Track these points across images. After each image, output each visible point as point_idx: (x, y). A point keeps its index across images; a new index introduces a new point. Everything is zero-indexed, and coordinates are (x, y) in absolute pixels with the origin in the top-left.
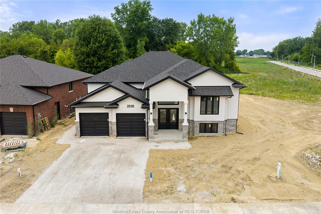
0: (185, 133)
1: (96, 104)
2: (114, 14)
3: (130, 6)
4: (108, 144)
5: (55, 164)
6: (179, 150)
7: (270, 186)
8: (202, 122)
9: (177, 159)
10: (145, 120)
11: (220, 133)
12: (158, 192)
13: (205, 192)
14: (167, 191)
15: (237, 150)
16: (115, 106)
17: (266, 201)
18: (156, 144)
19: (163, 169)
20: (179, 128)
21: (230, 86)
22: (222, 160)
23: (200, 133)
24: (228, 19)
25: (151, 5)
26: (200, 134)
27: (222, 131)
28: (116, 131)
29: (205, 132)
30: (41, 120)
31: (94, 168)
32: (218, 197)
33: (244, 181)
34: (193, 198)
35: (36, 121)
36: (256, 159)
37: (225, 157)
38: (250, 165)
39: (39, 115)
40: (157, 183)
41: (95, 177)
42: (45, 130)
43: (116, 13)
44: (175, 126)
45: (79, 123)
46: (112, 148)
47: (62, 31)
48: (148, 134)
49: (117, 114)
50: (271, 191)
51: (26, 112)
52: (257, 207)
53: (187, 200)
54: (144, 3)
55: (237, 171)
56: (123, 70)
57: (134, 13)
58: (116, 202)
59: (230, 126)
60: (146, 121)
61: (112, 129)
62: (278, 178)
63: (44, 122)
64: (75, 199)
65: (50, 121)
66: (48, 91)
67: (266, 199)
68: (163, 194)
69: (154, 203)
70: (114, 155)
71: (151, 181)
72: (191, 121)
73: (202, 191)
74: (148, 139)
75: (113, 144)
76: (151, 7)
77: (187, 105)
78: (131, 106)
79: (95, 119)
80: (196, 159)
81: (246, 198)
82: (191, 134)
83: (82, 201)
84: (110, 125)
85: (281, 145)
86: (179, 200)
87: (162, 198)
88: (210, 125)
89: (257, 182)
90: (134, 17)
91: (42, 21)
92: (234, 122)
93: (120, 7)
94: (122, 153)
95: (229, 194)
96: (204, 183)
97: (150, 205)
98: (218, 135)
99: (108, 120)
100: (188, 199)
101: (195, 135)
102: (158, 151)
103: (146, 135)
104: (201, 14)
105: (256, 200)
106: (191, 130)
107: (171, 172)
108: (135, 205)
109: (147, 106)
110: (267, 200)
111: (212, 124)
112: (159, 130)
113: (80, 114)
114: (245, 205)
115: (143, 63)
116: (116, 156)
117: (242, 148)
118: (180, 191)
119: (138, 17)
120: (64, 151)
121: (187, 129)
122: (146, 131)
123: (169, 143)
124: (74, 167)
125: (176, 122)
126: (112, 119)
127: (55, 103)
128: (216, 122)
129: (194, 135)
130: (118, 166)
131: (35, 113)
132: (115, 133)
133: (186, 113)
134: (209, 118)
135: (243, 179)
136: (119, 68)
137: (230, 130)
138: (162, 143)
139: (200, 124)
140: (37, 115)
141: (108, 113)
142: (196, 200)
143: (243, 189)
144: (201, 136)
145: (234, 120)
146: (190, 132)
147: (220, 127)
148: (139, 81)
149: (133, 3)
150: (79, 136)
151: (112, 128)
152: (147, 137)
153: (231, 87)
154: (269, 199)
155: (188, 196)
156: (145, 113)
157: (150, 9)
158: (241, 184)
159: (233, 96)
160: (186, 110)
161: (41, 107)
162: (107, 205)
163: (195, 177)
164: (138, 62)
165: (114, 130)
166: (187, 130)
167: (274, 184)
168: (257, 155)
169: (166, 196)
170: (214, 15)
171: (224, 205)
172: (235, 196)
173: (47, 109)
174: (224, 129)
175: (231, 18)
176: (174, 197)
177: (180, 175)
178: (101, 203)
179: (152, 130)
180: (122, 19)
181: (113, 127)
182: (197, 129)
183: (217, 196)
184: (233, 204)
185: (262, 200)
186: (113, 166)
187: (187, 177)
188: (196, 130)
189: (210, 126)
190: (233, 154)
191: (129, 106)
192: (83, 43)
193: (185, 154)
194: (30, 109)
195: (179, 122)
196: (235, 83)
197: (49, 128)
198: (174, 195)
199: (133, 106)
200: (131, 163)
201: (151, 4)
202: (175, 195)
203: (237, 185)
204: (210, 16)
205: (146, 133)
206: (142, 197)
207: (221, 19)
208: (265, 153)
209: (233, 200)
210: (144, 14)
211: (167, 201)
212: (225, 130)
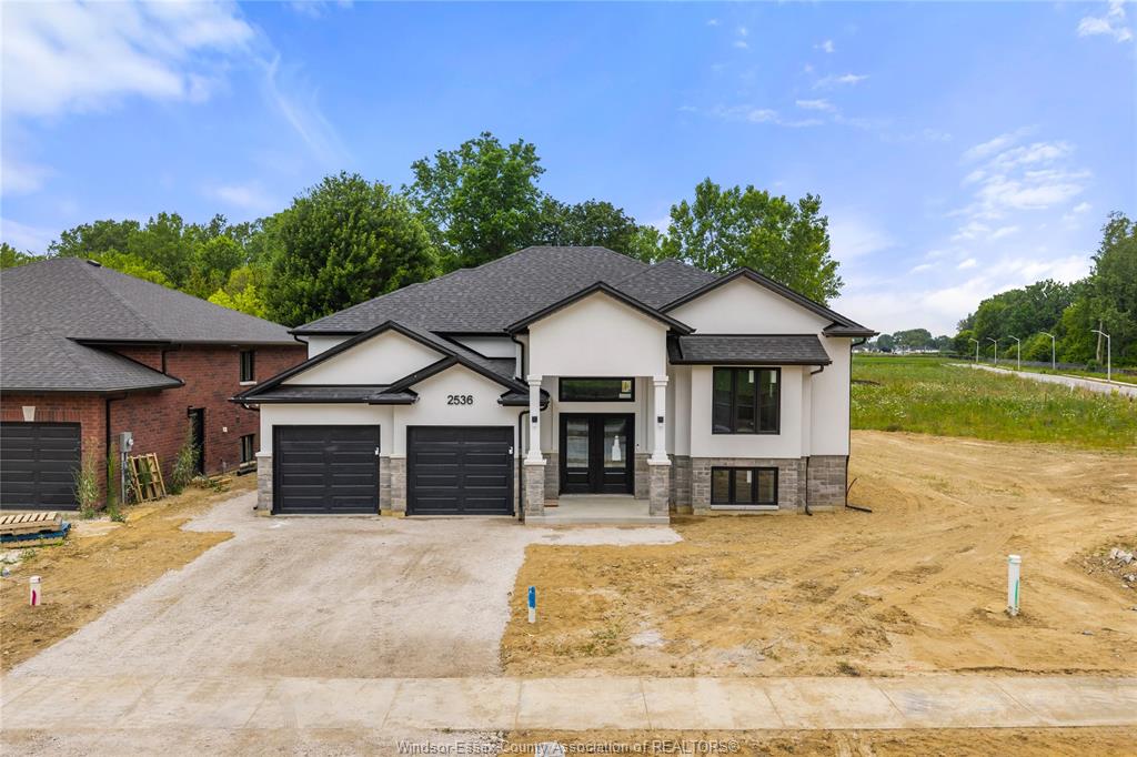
0: (660, 495)
1: (336, 391)
2: (412, 188)
3: (465, 159)
4: (374, 533)
5: (173, 578)
6: (638, 547)
7: (983, 635)
8: (721, 464)
9: (630, 567)
10: (511, 452)
11: (788, 503)
12: (559, 649)
13: (739, 649)
14: (592, 646)
15: (854, 547)
16: (406, 396)
17: (974, 673)
18: (551, 532)
19: (579, 591)
20: (638, 486)
21: (816, 335)
22: (796, 572)
23: (712, 503)
24: (801, 201)
25: (538, 159)
26: (713, 507)
27: (794, 498)
28: (404, 493)
29: (732, 501)
30: (133, 458)
31: (316, 588)
32: (786, 662)
33: (884, 624)
34: (693, 665)
35: (114, 457)
36: (922, 571)
37: (810, 565)
38: (904, 585)
39: (128, 437)
40: (552, 627)
41: (320, 611)
42: (145, 497)
43: (417, 184)
44: (622, 482)
45: (271, 460)
46: (389, 540)
47: (228, 246)
48: (521, 506)
49: (410, 429)
50: (991, 649)
51: (79, 424)
52: (942, 689)
53: (669, 669)
54: (515, 150)
55: (857, 597)
56: (436, 298)
57: (481, 182)
58: (396, 673)
59: (822, 483)
60: (516, 456)
61: (389, 486)
62: (1014, 614)
63: (142, 464)
64: (240, 667)
65: (166, 471)
66: (168, 361)
67: (972, 669)
68: (576, 654)
69: (544, 675)
70: (393, 558)
71: (532, 620)
72: (679, 462)
73: (724, 647)
74: (521, 520)
75: (392, 532)
76: (538, 164)
77: (664, 389)
78: (461, 400)
79: (328, 449)
80: (702, 569)
81: (896, 666)
82: (679, 509)
83: (266, 671)
84: (382, 471)
85: (1014, 537)
86: (641, 670)
87: (574, 664)
88: (749, 473)
89: (937, 625)
90: (481, 193)
91: (163, 216)
92: (838, 466)
93: (433, 164)
94: (425, 553)
95: (828, 654)
96: (731, 628)
97: (527, 682)
98: (781, 512)
99: (377, 453)
100: (673, 667)
101: (696, 512)
102: (558, 549)
103: (516, 509)
104: (708, 181)
105: (935, 671)
106: (680, 493)
107: (609, 599)
108: (470, 681)
109: (521, 398)
110: (977, 670)
111: (755, 471)
112: (563, 496)
113: (277, 429)
114: (893, 684)
115: (508, 278)
116: (401, 560)
117: (870, 545)
118: (642, 647)
119: (492, 194)
120: (209, 547)
121: (666, 477)
122: (516, 494)
123: (598, 530)
124: (243, 586)
125: (624, 465)
126: (393, 447)
127: (189, 412)
128: (772, 464)
129: (691, 513)
130: (407, 584)
131: (112, 430)
132: (402, 502)
133: (660, 420)
134: (747, 448)
135: (880, 618)
136: (421, 293)
137: (822, 496)
138: (574, 530)
139: (714, 468)
140: (119, 438)
141: (378, 426)
142: (703, 668)
143: (882, 642)
144: (714, 514)
145: (837, 461)
146: (678, 503)
147: (789, 479)
148: (494, 331)
149: (476, 149)
150: (268, 513)
151: (389, 480)
152: (517, 515)
153: (821, 337)
154: (985, 669)
155: (674, 659)
156: (513, 427)
157: (537, 171)
158: (873, 631)
159: (831, 363)
160: (660, 408)
161: (136, 412)
162: (361, 682)
163: (700, 613)
164: (489, 276)
165: (399, 489)
166: (666, 483)
167: (1000, 631)
168: (928, 560)
169: (590, 660)
170: (752, 187)
171: (814, 681)
172: (853, 661)
173: (156, 425)
174: (800, 490)
175: (810, 197)
176: (621, 661)
177: (642, 607)
178: (337, 675)
179: (537, 482)
180: (438, 200)
181: (394, 479)
182: (702, 490)
183: (785, 659)
184: (845, 680)
185: (957, 671)
186: (390, 584)
187: (669, 612)
188: (701, 493)
189: (749, 480)
190: (838, 559)
191: (453, 400)
192: (300, 262)
193: (660, 556)
194: (95, 409)
195: (636, 466)
196: (836, 324)
197: (158, 493)
198: (617, 657)
199: (469, 400)
200: (458, 577)
201: (537, 153)
202: (621, 657)
203: (859, 632)
204: (737, 190)
205: (516, 501)
206: (497, 660)
207: (775, 199)
208: (958, 556)
209: (848, 671)
210: (513, 183)
211: (594, 672)
212: (803, 495)
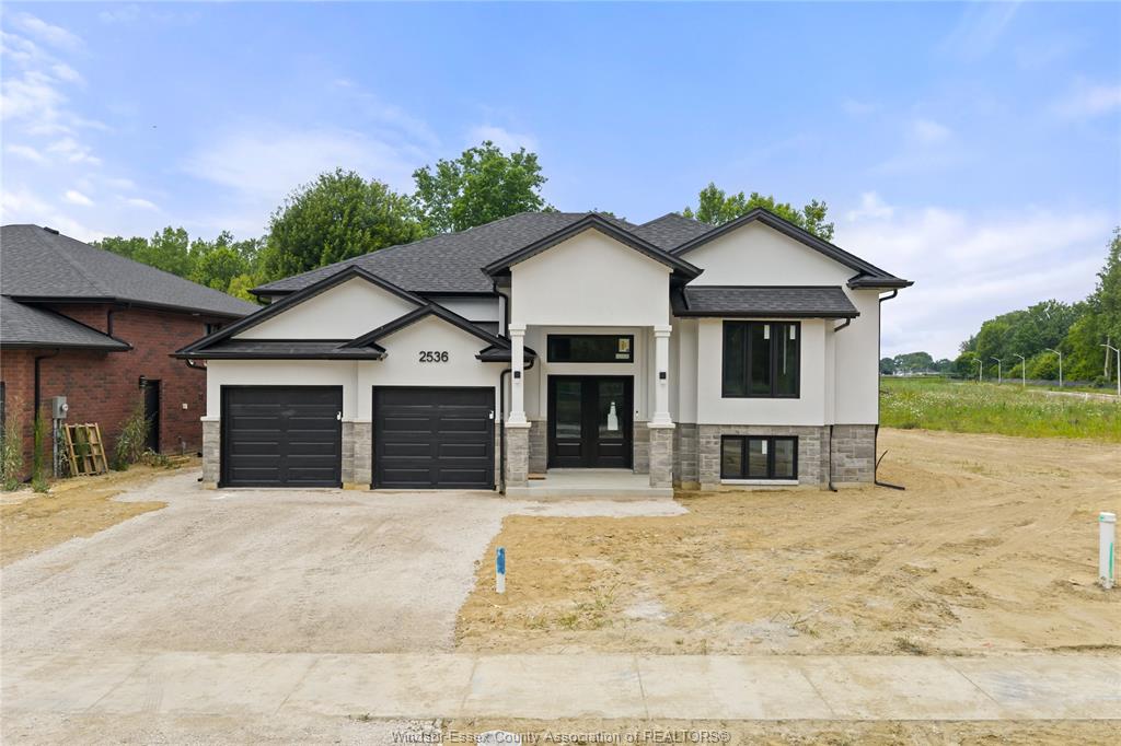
0: (662, 463)
1: (292, 346)
2: (413, 198)
3: (466, 167)
6: (636, 519)
7: (1074, 609)
8: (732, 432)
9: (627, 537)
10: (491, 416)
11: (809, 478)
12: (532, 622)
13: (763, 623)
14: (575, 618)
15: (891, 520)
16: (370, 351)
17: (1076, 653)
18: (536, 504)
19: (563, 561)
20: (637, 459)
21: (840, 288)
22: (826, 544)
23: (722, 477)
25: (540, 169)
26: (723, 481)
27: (817, 471)
28: (369, 462)
29: (745, 474)
30: (67, 427)
31: (245, 555)
32: (827, 638)
33: (946, 597)
34: (705, 641)
35: (44, 423)
36: (979, 543)
37: (842, 537)
38: (960, 557)
39: (62, 403)
40: (525, 596)
41: (239, 578)
42: (81, 469)
43: (418, 194)
44: (620, 454)
45: (218, 425)
46: (344, 511)
48: (502, 478)
49: (376, 390)
50: (1090, 625)
51: (4, 384)
52: (1039, 671)
53: (673, 645)
54: (517, 158)
55: (905, 569)
57: (482, 189)
58: (314, 648)
59: (848, 457)
60: (497, 420)
61: (352, 456)
62: (1108, 586)
63: (80, 435)
65: (110, 447)
66: (114, 323)
67: (1073, 648)
68: (553, 627)
69: (506, 651)
70: (345, 527)
71: (500, 589)
72: (684, 430)
73: (745, 620)
74: (502, 493)
76: (540, 173)
77: (667, 341)
78: (435, 356)
79: (284, 413)
80: (712, 539)
81: (970, 644)
82: (684, 485)
83: (145, 644)
84: (344, 439)
85: (1076, 513)
86: (636, 645)
87: (549, 639)
88: (765, 444)
89: (1013, 599)
90: (481, 200)
92: (865, 436)
93: (434, 172)
94: (383, 522)
95: (880, 630)
96: (752, 601)
97: (484, 659)
98: (801, 487)
99: (339, 417)
100: (678, 643)
101: (704, 487)
102: (541, 520)
103: (497, 481)
104: (712, 187)
105: (1024, 650)
106: (685, 466)
107: (598, 569)
108: (409, 657)
109: (502, 354)
110: (1079, 649)
111: (771, 440)
112: (551, 470)
113: (226, 391)
114: (972, 664)
116: (354, 530)
117: (911, 518)
118: (639, 619)
119: (494, 202)
120: (133, 516)
121: (669, 443)
122: (497, 464)
123: (592, 503)
124: (155, 553)
125: (621, 436)
126: (358, 410)
127: (140, 382)
128: (791, 432)
129: (699, 489)
130: (355, 552)
131: (42, 392)
132: (366, 473)
133: (663, 376)
134: (759, 413)
135: (940, 590)
137: (848, 471)
138: (563, 503)
139: (724, 437)
140: (51, 404)
141: (341, 387)
142: (718, 645)
143: (947, 617)
144: (727, 489)
145: (865, 431)
146: (683, 477)
147: (809, 449)
149: (477, 158)
150: (215, 485)
151: (353, 449)
152: (498, 488)
153: (846, 289)
154: (1091, 648)
155: (681, 634)
156: (494, 388)
157: (538, 181)
158: (933, 605)
159: (858, 314)
160: (662, 362)
161: (73, 375)
162: (265, 657)
163: (711, 583)
165: (362, 458)
167: (1095, 604)
168: (982, 533)
169: (570, 634)
170: (756, 194)
171: (866, 661)
172: (914, 639)
173: (99, 392)
174: (823, 463)
175: (816, 204)
176: (612, 637)
177: (639, 577)
178: (236, 649)
179: (520, 447)
180: (440, 209)
181: (358, 447)
182: (711, 462)
183: (824, 635)
184: (908, 660)
185: (1053, 649)
186: (334, 552)
187: (674, 582)
188: (709, 465)
189: (765, 450)
190: (875, 531)
191: (426, 357)
193: (662, 527)
194: (21, 367)
195: (635, 436)
196: (863, 273)
197: (98, 467)
198: (605, 630)
199: (443, 357)
200: (417, 545)
201: (538, 162)
202: (611, 631)
203: (916, 606)
204: (741, 196)
205: (497, 472)
206: (451, 634)
207: (780, 206)
208: (1016, 529)
209: (905, 646)
210: (513, 191)
211: (574, 648)
212: (827, 469)
